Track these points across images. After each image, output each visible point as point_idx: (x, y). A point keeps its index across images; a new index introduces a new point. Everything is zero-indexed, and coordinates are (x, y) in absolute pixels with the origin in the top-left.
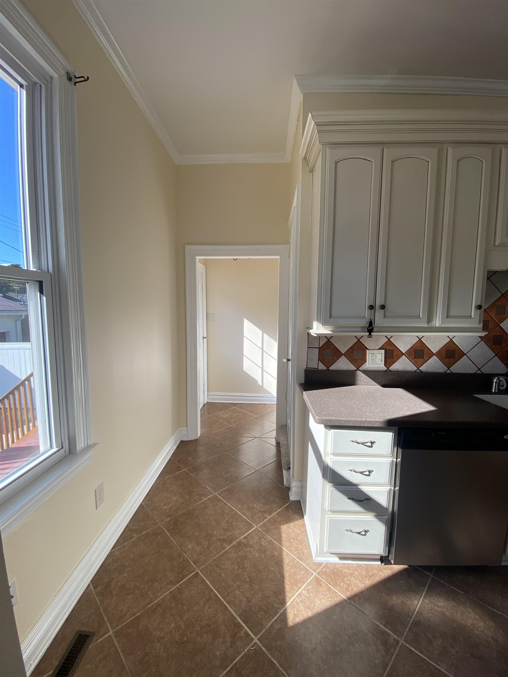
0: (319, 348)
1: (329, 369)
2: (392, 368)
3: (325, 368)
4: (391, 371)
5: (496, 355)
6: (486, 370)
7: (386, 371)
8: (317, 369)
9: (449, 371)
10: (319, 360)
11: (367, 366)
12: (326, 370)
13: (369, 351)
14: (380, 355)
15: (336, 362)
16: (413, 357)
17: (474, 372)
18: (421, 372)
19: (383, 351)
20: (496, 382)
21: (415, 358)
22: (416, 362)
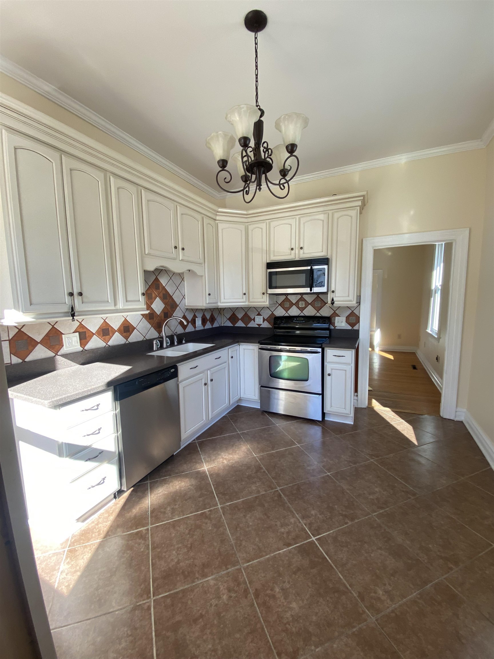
0: (9, 340)
1: (26, 360)
2: (87, 347)
3: (20, 361)
4: (86, 350)
5: (152, 326)
6: (148, 337)
7: (82, 351)
8: (10, 364)
9: (127, 342)
10: (11, 353)
11: (65, 350)
12: (22, 362)
13: (64, 335)
14: (76, 337)
15: (33, 352)
16: (102, 335)
17: (142, 340)
18: (109, 346)
19: (77, 334)
20: (155, 344)
21: (103, 336)
22: (104, 339)
